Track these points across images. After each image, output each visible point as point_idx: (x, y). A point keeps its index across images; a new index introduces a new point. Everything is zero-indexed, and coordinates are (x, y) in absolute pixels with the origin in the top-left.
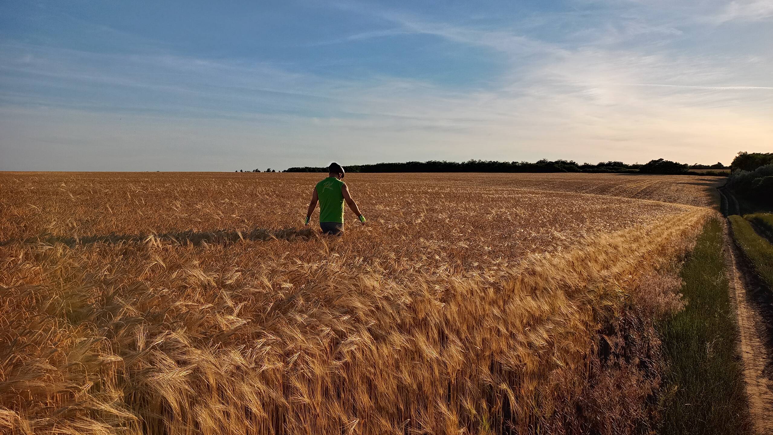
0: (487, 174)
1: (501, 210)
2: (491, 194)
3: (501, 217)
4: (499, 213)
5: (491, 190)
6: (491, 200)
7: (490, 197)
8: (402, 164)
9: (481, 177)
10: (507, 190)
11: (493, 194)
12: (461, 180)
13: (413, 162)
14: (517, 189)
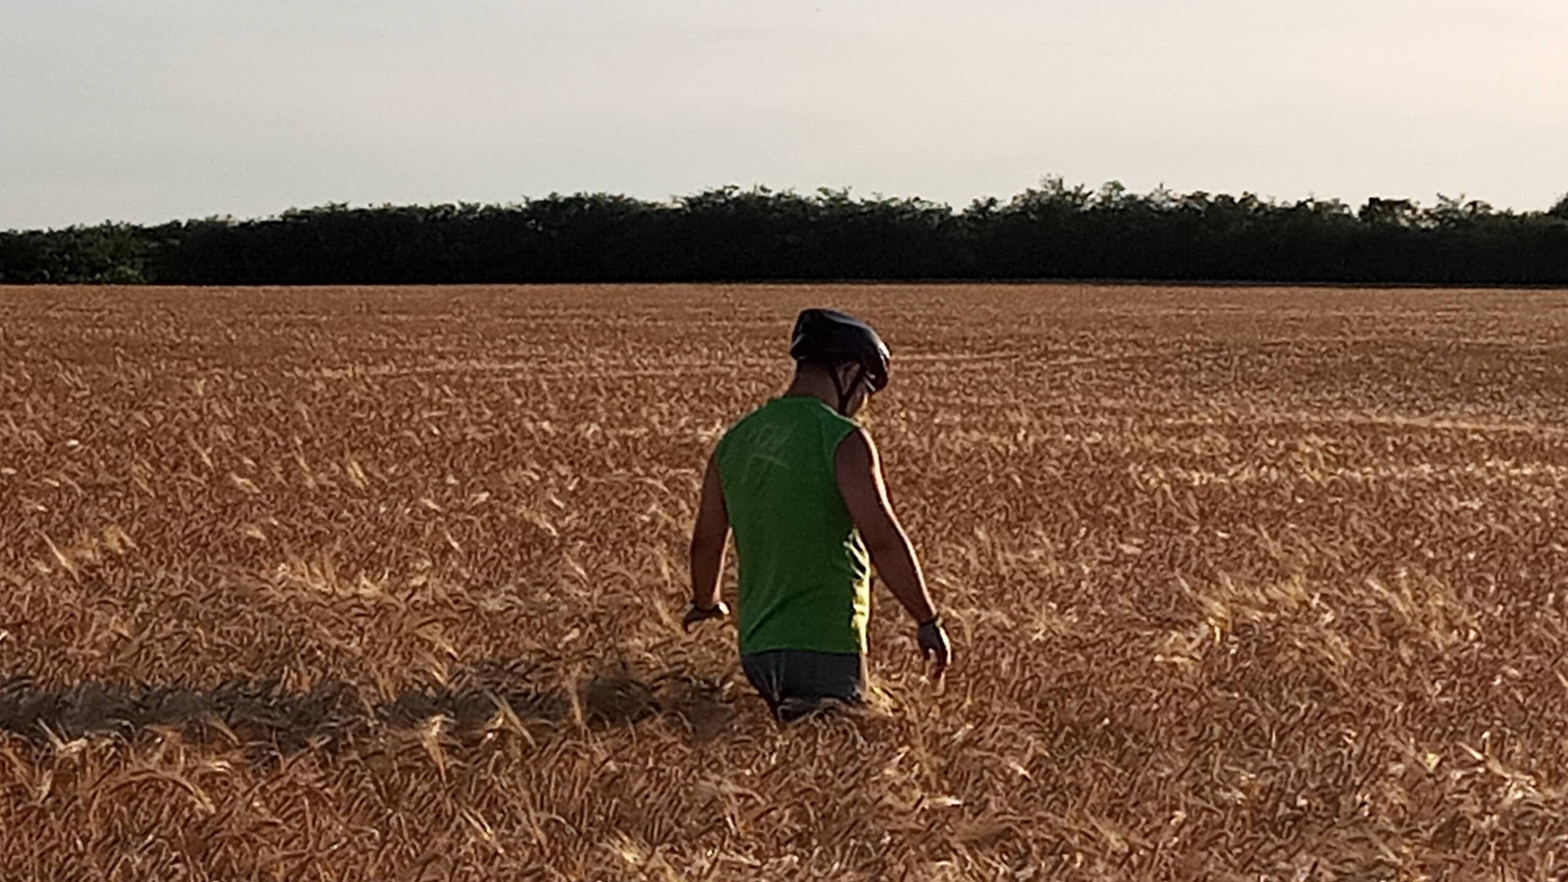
0: (1167, 292)
1: (1274, 592)
2: (1194, 463)
3: (1267, 652)
4: (1257, 615)
5: (1201, 430)
6: (1194, 509)
7: (1187, 484)
8: (496, 218)
9: (1121, 321)
10: (1322, 430)
11: (1209, 463)
12: (962, 343)
13: (578, 201)
14: (1400, 420)
